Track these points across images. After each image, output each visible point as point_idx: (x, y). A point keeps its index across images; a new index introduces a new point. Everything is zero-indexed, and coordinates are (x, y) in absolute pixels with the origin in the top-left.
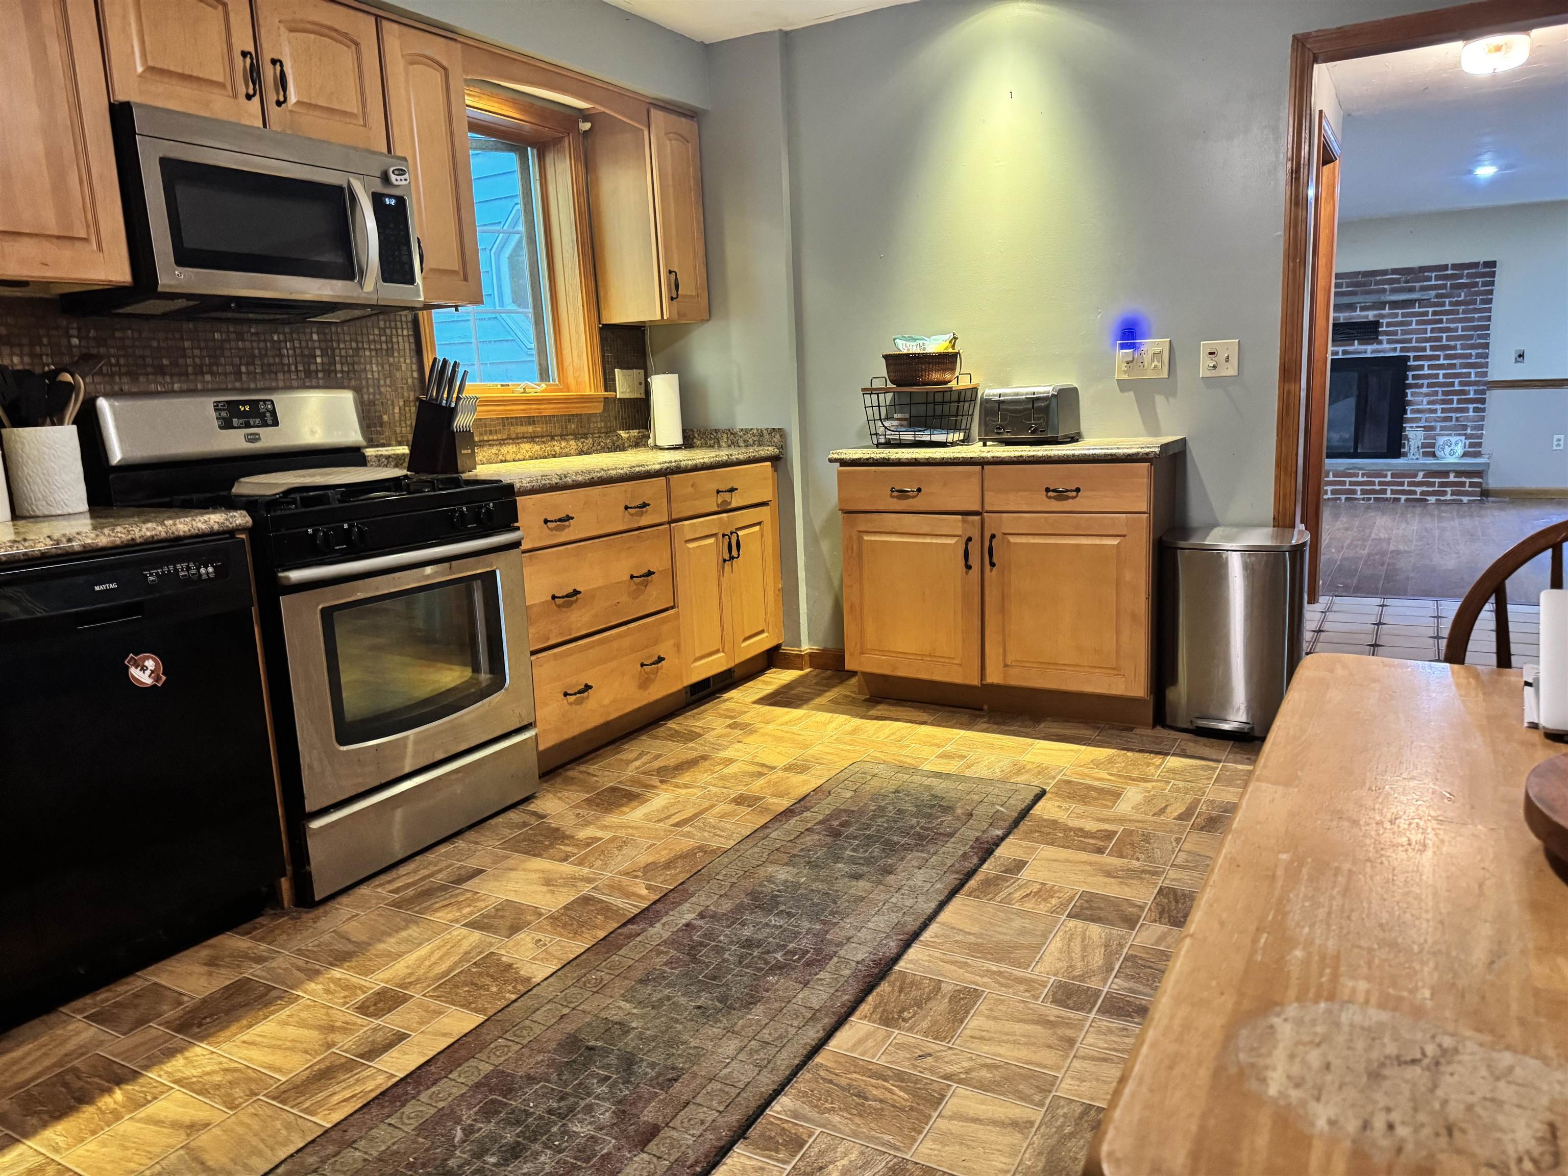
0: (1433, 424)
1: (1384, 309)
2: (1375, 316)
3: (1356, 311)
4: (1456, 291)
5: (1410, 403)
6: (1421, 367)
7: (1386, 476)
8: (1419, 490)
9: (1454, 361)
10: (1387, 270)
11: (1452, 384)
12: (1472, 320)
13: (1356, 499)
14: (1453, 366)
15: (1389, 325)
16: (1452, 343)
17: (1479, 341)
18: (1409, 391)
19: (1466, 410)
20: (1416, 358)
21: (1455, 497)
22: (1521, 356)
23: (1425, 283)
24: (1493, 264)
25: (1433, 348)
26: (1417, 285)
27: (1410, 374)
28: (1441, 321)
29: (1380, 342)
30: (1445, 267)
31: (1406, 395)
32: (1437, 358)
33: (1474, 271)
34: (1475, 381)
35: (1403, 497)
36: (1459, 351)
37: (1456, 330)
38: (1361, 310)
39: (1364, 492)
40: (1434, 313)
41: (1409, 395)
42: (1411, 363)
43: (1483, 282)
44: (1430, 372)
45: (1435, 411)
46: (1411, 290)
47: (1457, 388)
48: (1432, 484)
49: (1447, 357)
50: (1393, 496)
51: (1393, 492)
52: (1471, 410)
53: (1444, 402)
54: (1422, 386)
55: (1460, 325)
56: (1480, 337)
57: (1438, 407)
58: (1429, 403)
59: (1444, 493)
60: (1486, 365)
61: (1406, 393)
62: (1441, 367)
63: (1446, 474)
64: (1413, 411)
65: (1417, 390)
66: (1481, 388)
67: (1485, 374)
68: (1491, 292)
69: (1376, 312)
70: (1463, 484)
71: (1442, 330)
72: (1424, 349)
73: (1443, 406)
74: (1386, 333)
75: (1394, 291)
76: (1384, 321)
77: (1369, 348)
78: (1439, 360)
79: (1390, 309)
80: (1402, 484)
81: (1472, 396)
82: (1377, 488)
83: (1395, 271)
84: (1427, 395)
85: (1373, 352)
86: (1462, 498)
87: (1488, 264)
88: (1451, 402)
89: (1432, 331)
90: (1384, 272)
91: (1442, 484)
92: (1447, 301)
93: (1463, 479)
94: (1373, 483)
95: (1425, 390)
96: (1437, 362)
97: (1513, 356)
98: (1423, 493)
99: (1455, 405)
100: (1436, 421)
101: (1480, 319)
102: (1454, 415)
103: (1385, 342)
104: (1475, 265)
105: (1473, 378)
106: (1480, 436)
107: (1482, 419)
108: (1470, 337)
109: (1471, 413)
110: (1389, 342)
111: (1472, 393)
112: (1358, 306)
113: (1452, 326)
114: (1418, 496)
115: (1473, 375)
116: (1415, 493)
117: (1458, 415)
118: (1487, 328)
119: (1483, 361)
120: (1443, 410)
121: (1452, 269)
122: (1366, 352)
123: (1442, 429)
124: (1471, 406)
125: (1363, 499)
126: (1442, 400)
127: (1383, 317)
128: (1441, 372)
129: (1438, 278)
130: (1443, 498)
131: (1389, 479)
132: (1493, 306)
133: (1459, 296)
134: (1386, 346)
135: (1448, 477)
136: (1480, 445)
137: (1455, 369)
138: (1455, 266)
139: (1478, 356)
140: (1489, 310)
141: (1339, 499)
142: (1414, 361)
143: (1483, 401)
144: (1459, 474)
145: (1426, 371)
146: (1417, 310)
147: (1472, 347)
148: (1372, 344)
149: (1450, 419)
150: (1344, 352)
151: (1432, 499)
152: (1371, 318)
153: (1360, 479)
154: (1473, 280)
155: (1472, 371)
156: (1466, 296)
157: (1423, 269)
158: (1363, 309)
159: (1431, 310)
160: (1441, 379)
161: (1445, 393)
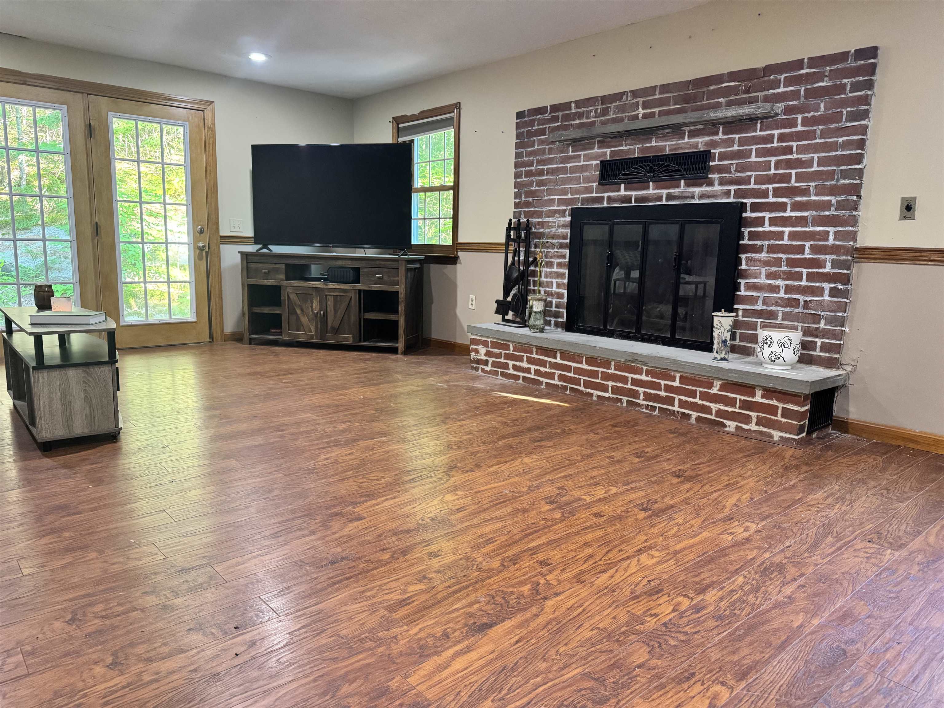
0: (773, 308)
1: (717, 134)
2: (706, 144)
3: (683, 138)
4: (813, 102)
5: (743, 274)
6: (760, 222)
7: (673, 379)
8: (714, 407)
9: (806, 214)
10: (722, 75)
11: (801, 249)
12: (833, 147)
13: (639, 405)
14: (802, 221)
15: (722, 157)
16: (803, 185)
17: (842, 181)
18: (743, 256)
19: (820, 291)
20: (755, 207)
21: (761, 429)
22: (909, 208)
23: (772, 91)
24: (873, 52)
25: (777, 192)
26: (761, 94)
27: (746, 230)
28: (789, 150)
29: (710, 183)
30: (799, 64)
31: (739, 262)
32: (782, 207)
33: (840, 66)
34: (833, 246)
35: (694, 415)
36: (813, 198)
37: (809, 164)
38: (689, 137)
39: (647, 397)
40: (782, 138)
41: (744, 262)
42: (748, 214)
43: (852, 85)
44: (773, 229)
45: (775, 289)
46: (752, 101)
47: (808, 255)
48: (731, 402)
49: (797, 207)
50: (681, 410)
51: (682, 404)
52: (827, 292)
53: (789, 276)
54: (759, 250)
55: (816, 156)
56: (845, 174)
57: (781, 283)
58: (770, 276)
59: (747, 419)
60: (854, 221)
61: (741, 259)
62: (785, 221)
63: (749, 389)
64: (749, 287)
65: (754, 255)
66: (843, 257)
67: (853, 236)
68: (866, 100)
69: (707, 139)
70: (773, 410)
71: (790, 164)
72: (765, 194)
73: (788, 283)
74: (720, 169)
75: (730, 104)
76: (716, 151)
77: (697, 190)
78: (785, 210)
79: (724, 133)
80: (693, 394)
81: (828, 269)
82: (663, 394)
83: (733, 76)
84: (767, 263)
85: (702, 196)
86: (773, 432)
87: (861, 54)
88: (799, 276)
89: (778, 165)
90: (718, 79)
91: (746, 405)
92: (800, 117)
93: (774, 402)
94: (657, 387)
95: (763, 255)
96: (782, 214)
97: (897, 208)
98: (719, 413)
99: (804, 283)
100: (777, 304)
101: (846, 145)
102: (802, 298)
103: (716, 183)
104: (843, 56)
105: (831, 241)
106: (840, 335)
107: (843, 308)
108: (831, 175)
109: (826, 298)
110: (722, 182)
111: (829, 265)
112: (687, 129)
113: (804, 157)
114: (713, 417)
115: (831, 237)
116: (708, 410)
117: (808, 299)
118: (859, 159)
119: (846, 213)
120: (788, 290)
121: (809, 67)
122: (693, 197)
123: (786, 317)
124: (827, 286)
125: (647, 407)
126: (785, 273)
127: (715, 144)
128: (787, 230)
129: (789, 82)
130: (745, 427)
131: (677, 384)
132: (870, 123)
133: (817, 109)
134: (717, 188)
135: (753, 395)
136: (838, 348)
137: (806, 225)
138: (814, 62)
139: (840, 206)
140: (864, 130)
141: (620, 400)
142: (752, 211)
143: (846, 280)
144: (769, 392)
145: (767, 228)
146: (759, 133)
147: (833, 191)
148: (701, 185)
149: (794, 303)
150: (670, 197)
151: (731, 425)
152: (701, 148)
153: (644, 377)
154: (838, 82)
155: (831, 230)
156: (826, 109)
157: (770, 69)
158: (692, 134)
159: (776, 132)
160: (786, 241)
161: (791, 263)
